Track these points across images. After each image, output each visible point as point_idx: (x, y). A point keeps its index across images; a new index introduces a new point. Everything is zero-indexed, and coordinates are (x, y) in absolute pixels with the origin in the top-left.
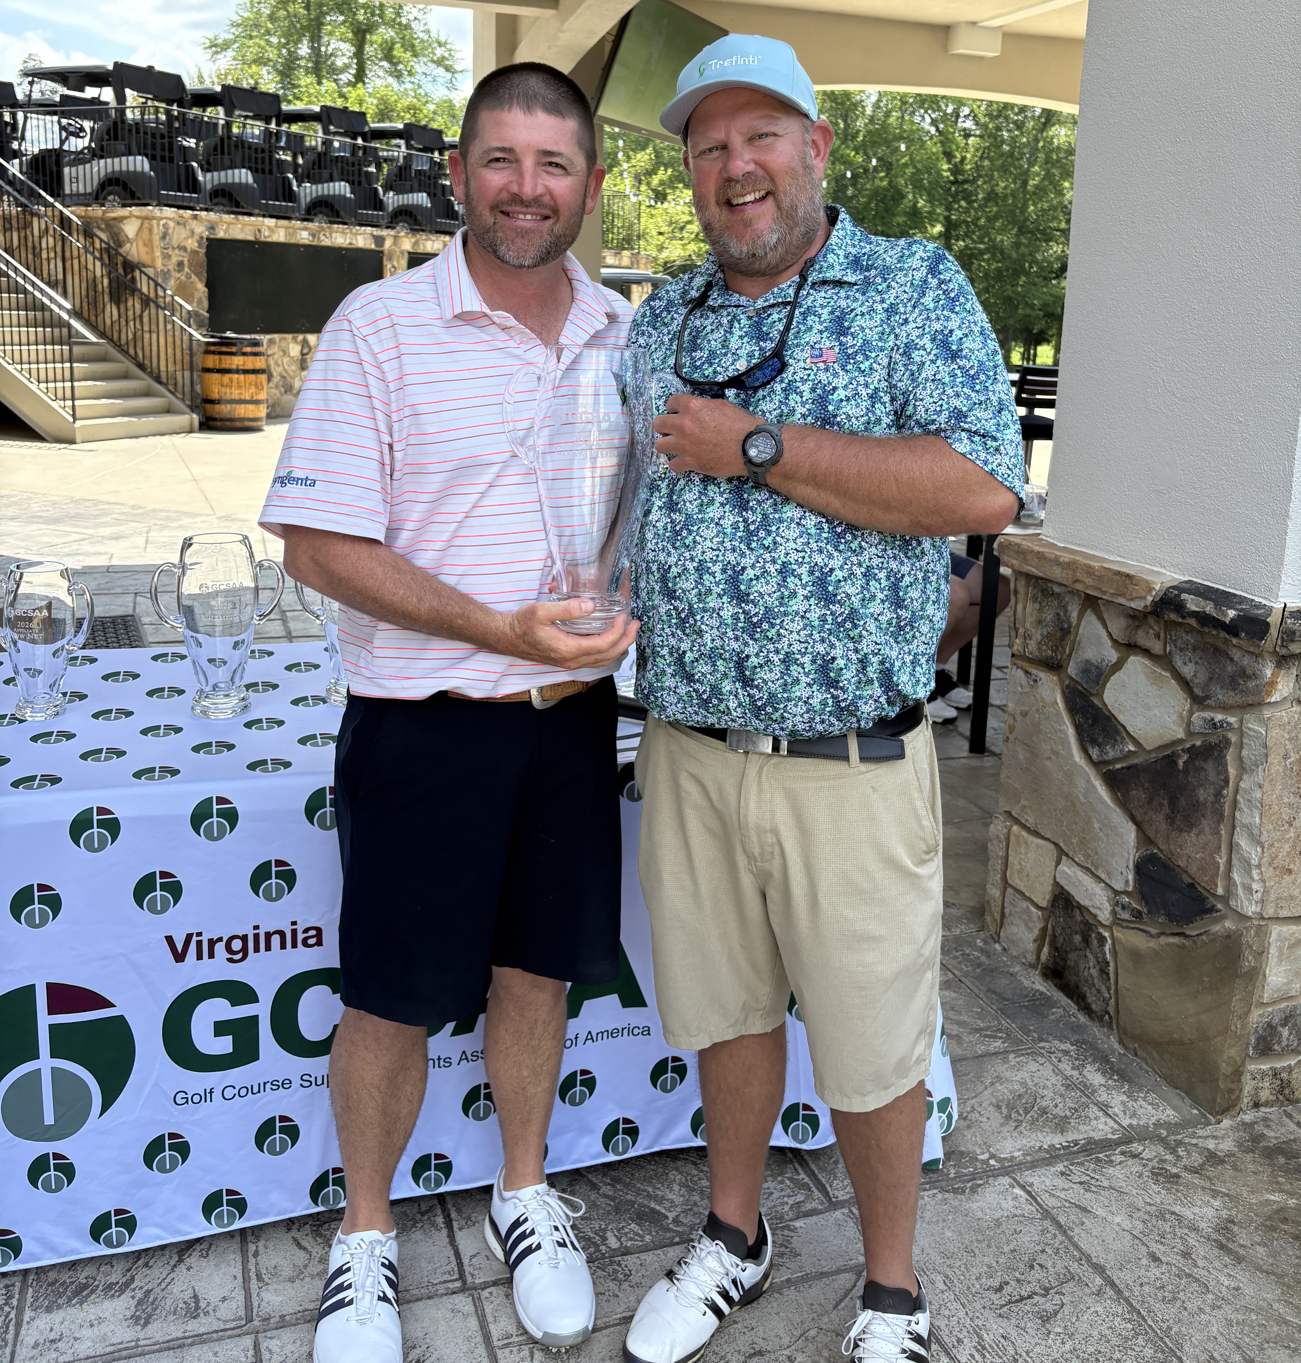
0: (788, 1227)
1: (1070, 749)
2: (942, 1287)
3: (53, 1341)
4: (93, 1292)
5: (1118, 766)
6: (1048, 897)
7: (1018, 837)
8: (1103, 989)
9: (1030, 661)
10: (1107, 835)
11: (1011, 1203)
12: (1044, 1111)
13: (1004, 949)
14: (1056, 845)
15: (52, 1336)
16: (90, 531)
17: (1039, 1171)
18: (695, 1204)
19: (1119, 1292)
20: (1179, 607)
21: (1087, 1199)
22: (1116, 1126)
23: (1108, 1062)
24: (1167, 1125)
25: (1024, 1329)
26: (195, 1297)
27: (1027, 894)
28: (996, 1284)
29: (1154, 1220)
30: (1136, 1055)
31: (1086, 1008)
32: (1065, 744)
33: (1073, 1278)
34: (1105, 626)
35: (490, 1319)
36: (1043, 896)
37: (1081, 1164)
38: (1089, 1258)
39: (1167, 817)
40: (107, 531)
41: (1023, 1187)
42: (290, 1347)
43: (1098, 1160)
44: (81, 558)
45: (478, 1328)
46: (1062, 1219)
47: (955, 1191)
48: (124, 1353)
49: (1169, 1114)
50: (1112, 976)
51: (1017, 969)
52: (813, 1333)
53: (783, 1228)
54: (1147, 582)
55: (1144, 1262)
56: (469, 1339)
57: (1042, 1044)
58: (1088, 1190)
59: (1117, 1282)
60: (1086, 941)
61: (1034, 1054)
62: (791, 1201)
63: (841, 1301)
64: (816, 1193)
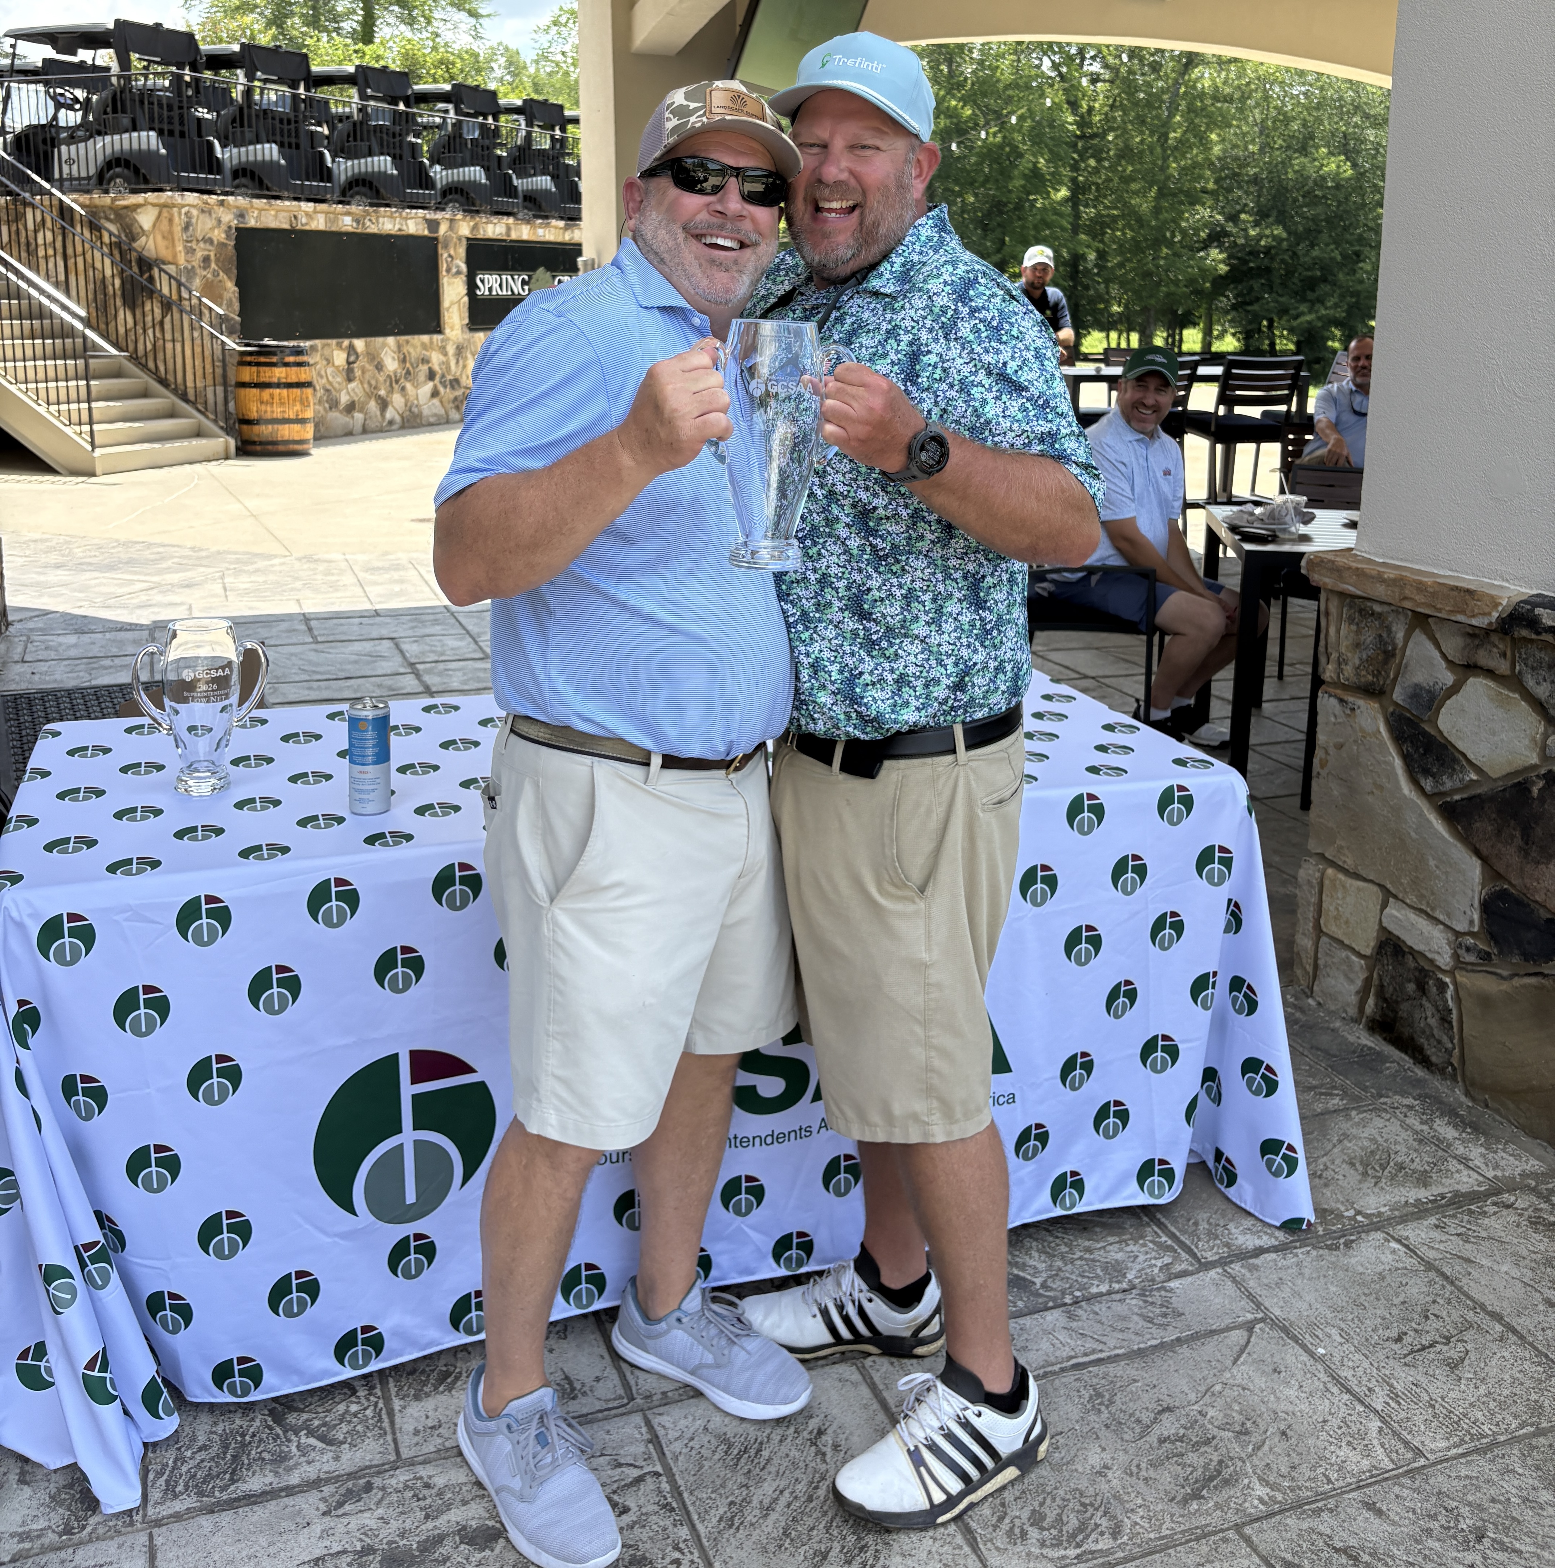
0: (1163, 1288)
1: (1397, 781)
2: (1339, 1339)
3: (432, 1428)
4: (457, 1378)
5: (1457, 797)
6: (1372, 944)
7: (1333, 881)
8: (1445, 1039)
9: (1345, 687)
10: (1446, 873)
11: (1390, 1257)
12: (1401, 1167)
13: (1319, 1004)
14: (1379, 885)
15: (430, 1423)
16: (156, 579)
17: (1411, 1225)
18: (1060, 1269)
19: (1522, 1337)
20: (1533, 623)
21: (1468, 1250)
22: (1481, 1179)
23: (1457, 1115)
24: (1534, 1175)
25: (1433, 1376)
26: (567, 1378)
27: (1347, 942)
28: (1394, 1334)
29: (1542, 1268)
30: (1487, 1106)
31: (1424, 1061)
32: (1391, 775)
33: (1471, 1326)
34: (1438, 646)
35: (881, 1387)
36: (1366, 943)
37: (1454, 1216)
38: (1483, 1307)
39: (1520, 849)
40: (175, 578)
41: (1399, 1241)
42: (683, 1423)
43: (1471, 1212)
44: (156, 610)
46: (1447, 1270)
47: (1329, 1248)
49: (1533, 1165)
50: (1455, 1024)
51: (1338, 1024)
52: (1218, 1388)
53: (1159, 1289)
54: (1492, 597)
55: (1541, 1307)
56: (866, 1406)
57: (1383, 1100)
58: (1467, 1241)
59: (1519, 1328)
60: (1422, 988)
61: (1378, 1111)
62: (1159, 1263)
63: (1239, 1356)
64: (1185, 1255)
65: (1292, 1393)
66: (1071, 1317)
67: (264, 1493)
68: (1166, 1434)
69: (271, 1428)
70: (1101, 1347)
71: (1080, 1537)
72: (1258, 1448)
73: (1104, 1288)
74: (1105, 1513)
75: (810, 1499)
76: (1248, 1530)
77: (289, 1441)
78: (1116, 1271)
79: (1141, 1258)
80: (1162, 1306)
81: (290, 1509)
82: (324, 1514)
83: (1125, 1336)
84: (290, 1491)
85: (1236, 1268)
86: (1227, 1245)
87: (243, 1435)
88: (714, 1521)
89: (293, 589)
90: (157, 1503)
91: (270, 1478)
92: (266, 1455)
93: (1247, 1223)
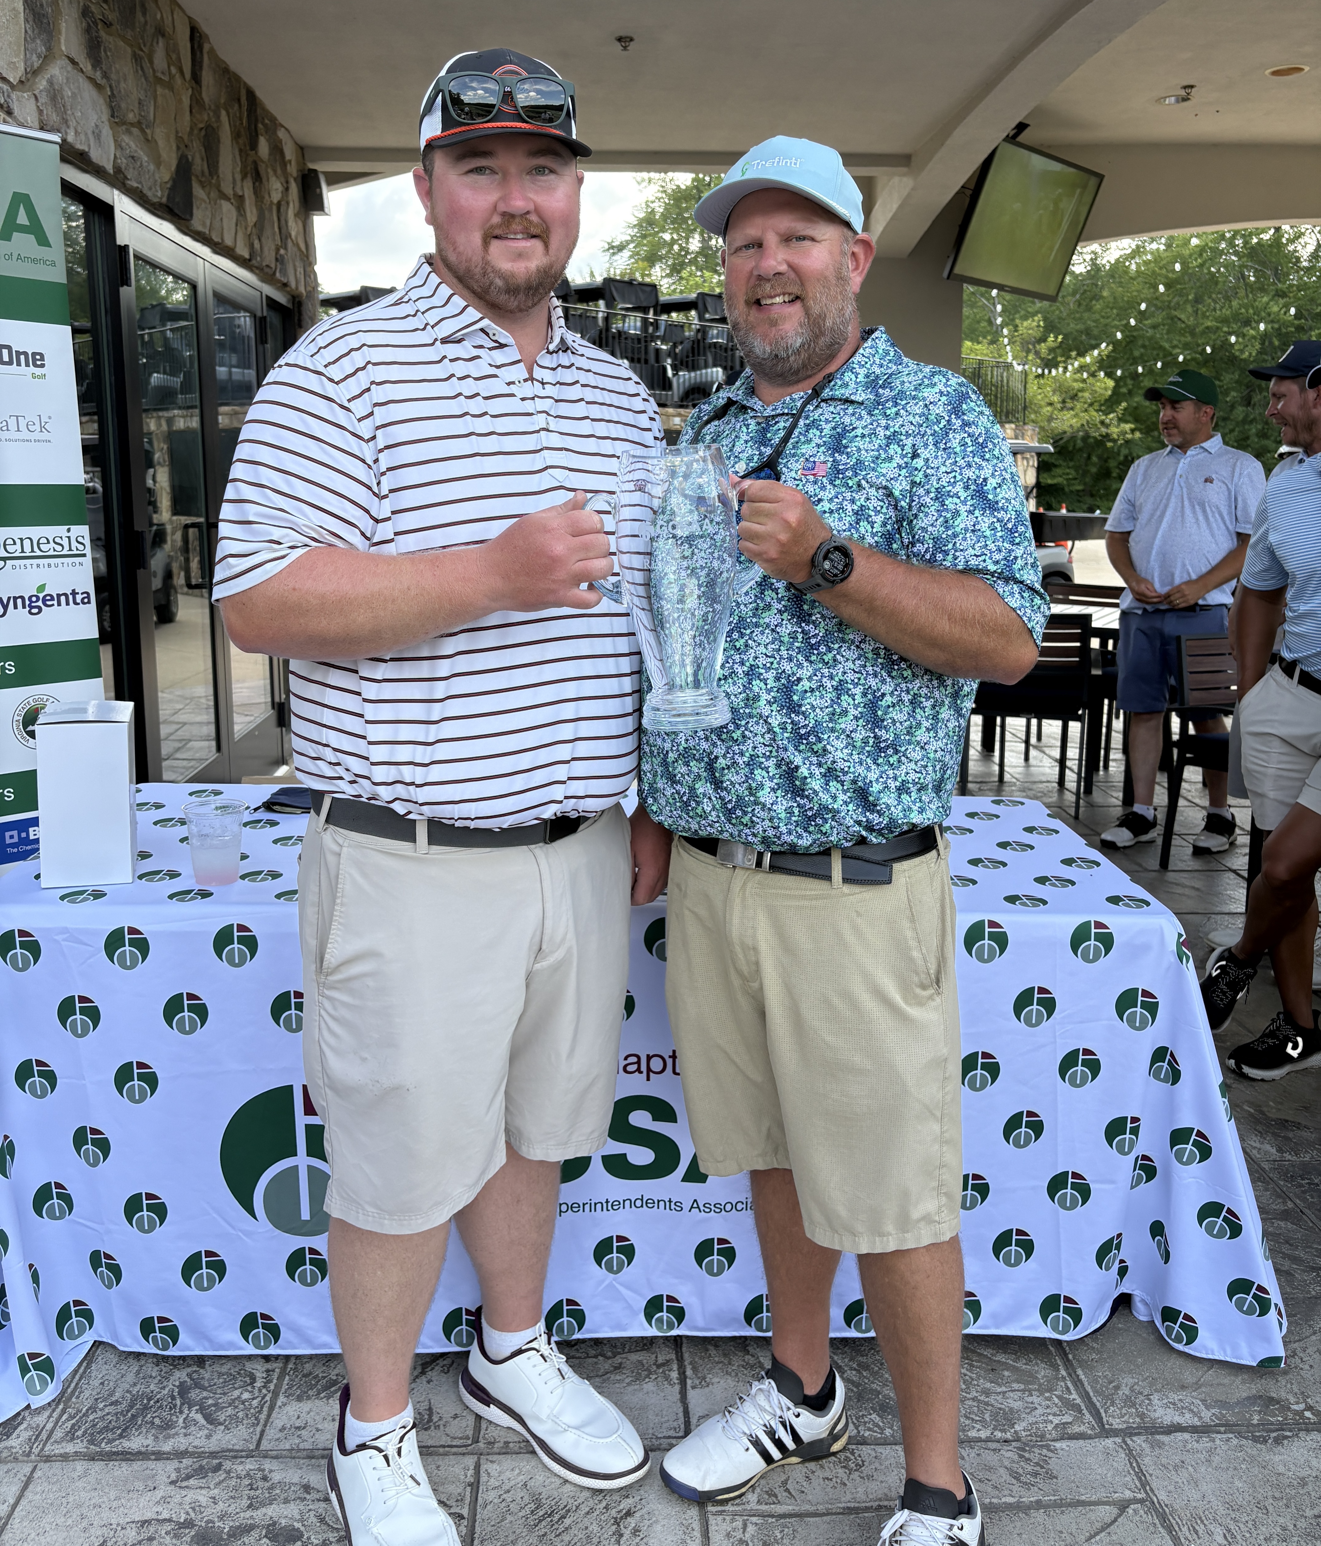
0: (1048, 1447)
47: (1255, 1439)
53: (1042, 1446)
62: (1056, 1420)
63: (1096, 1534)
64: (1088, 1416)
67: (140, 1453)
73: (983, 1434)
77: (181, 1412)
78: (1008, 1418)
79: (1040, 1411)
80: (1037, 1464)
81: (148, 1472)
82: (173, 1483)
84: (159, 1456)
85: (1139, 1442)
86: (1142, 1416)
87: (149, 1399)
90: (55, 1442)
91: (150, 1441)
92: (157, 1421)
93: (1174, 1397)
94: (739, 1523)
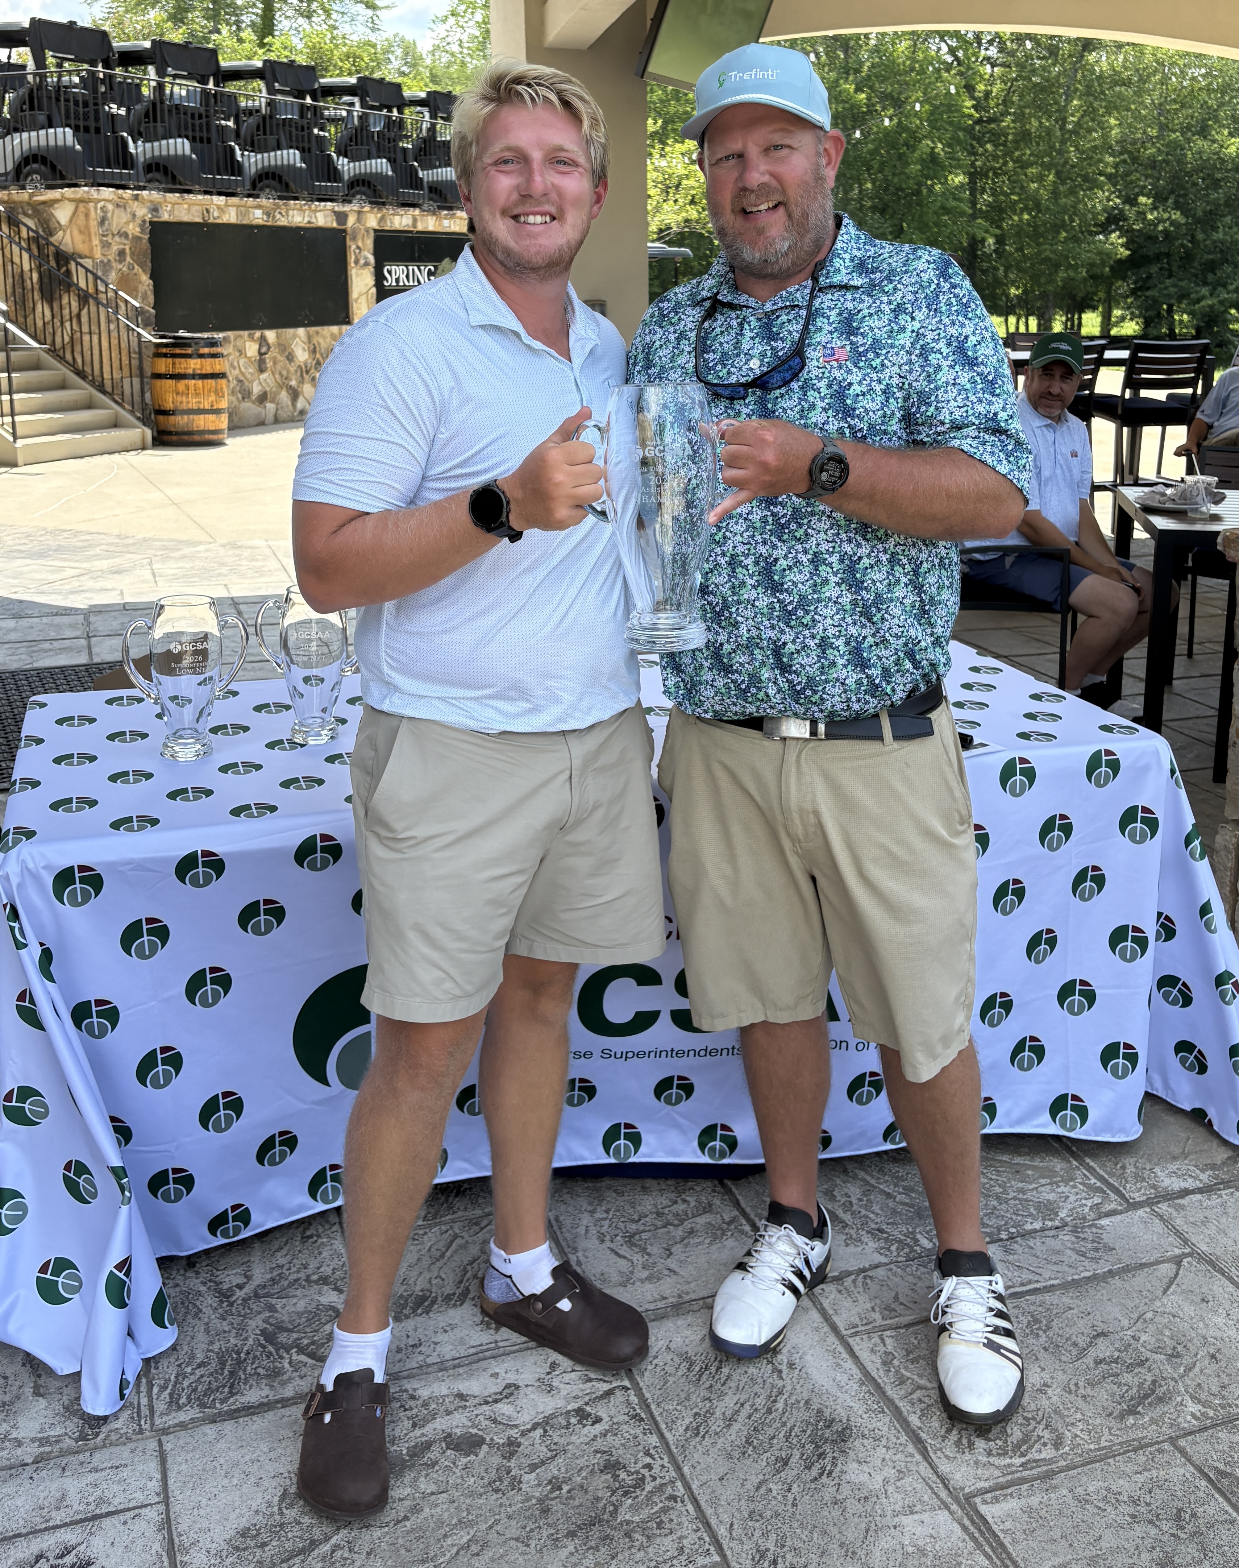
0: (1093, 1226)
4: (433, 1302)
15: (411, 1342)
16: (85, 565)
18: (995, 1208)
35: (831, 1312)
40: (105, 564)
44: (88, 595)
45: (821, 1320)
48: (488, 1354)
52: (1149, 1315)
53: (1090, 1226)
56: (817, 1329)
62: (1089, 1203)
63: (1168, 1287)
64: (1112, 1196)
65: (1220, 1320)
66: (1007, 1251)
67: (261, 1405)
68: (1101, 1356)
69: (263, 1347)
70: (1037, 1278)
71: (1025, 1447)
72: (1189, 1369)
73: (1037, 1225)
74: (1047, 1427)
75: (769, 1411)
76: (1182, 1443)
77: (282, 1358)
78: (1048, 1210)
79: (1072, 1198)
80: (1093, 1241)
81: (287, 1419)
83: (1059, 1268)
84: (285, 1403)
85: (1163, 1208)
86: (1154, 1187)
87: (238, 1353)
88: (681, 1430)
89: (219, 575)
90: (162, 1414)
91: (266, 1391)
92: (260, 1371)
93: (1173, 1167)
94: (876, 1340)
